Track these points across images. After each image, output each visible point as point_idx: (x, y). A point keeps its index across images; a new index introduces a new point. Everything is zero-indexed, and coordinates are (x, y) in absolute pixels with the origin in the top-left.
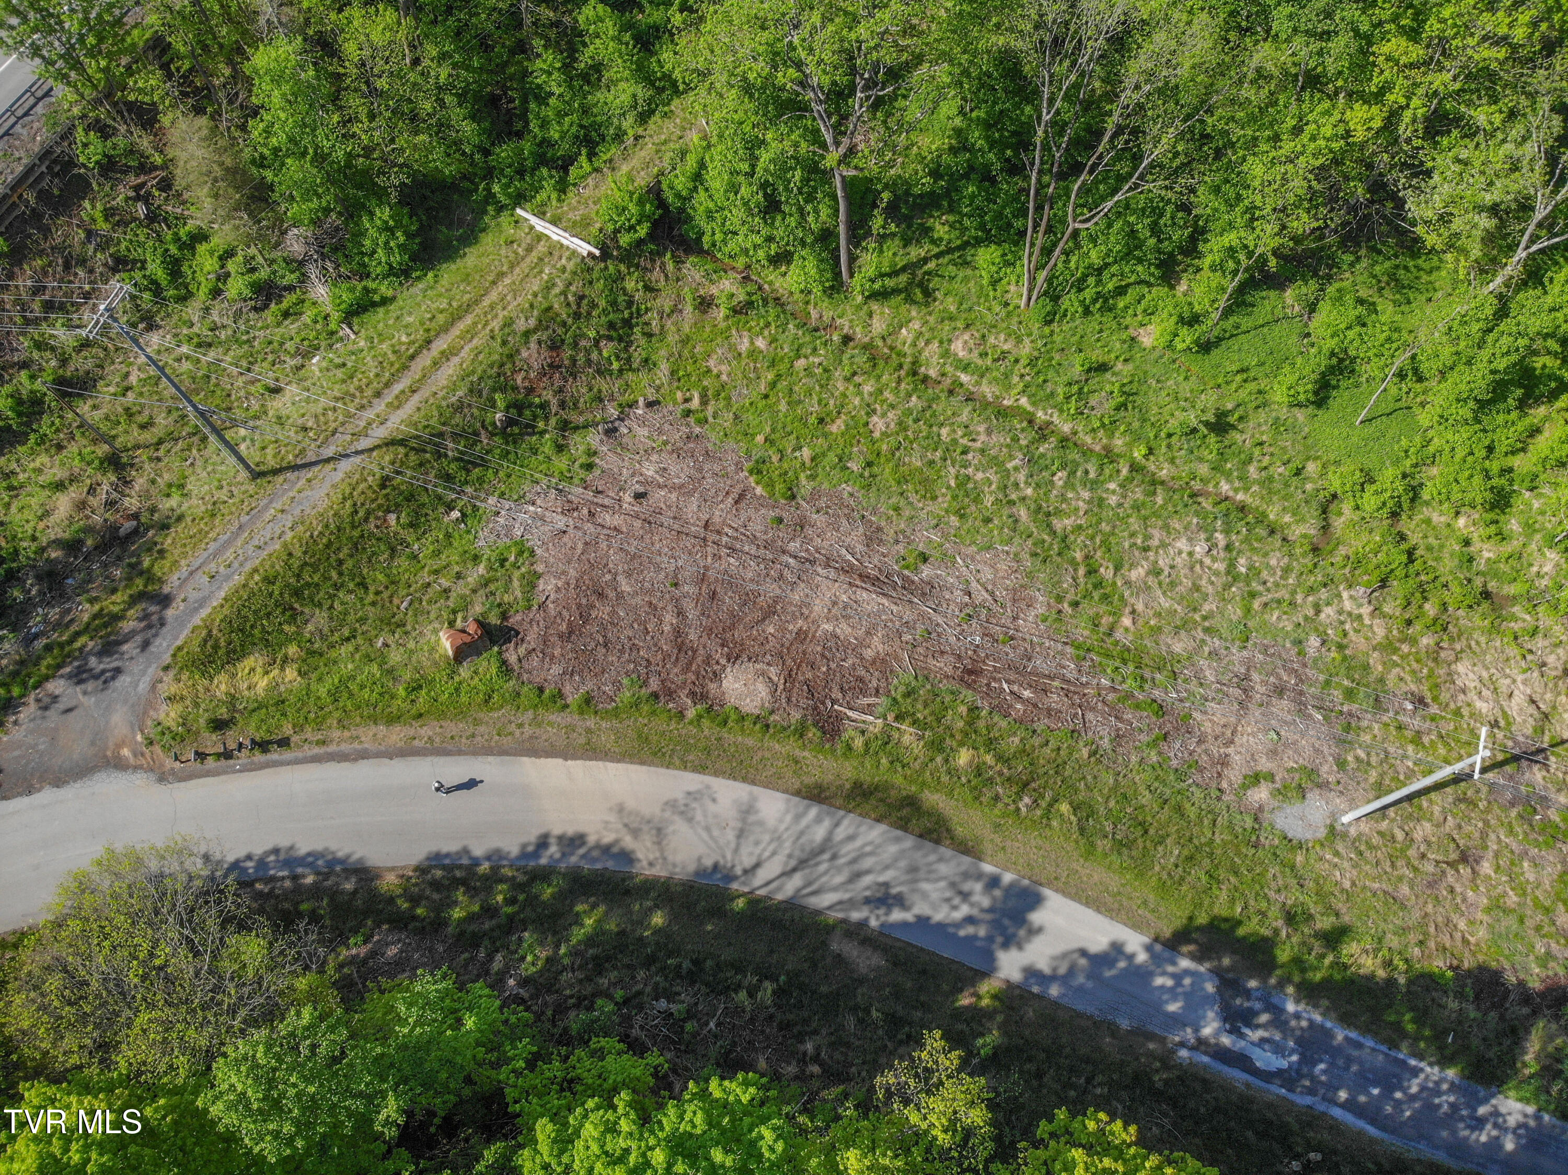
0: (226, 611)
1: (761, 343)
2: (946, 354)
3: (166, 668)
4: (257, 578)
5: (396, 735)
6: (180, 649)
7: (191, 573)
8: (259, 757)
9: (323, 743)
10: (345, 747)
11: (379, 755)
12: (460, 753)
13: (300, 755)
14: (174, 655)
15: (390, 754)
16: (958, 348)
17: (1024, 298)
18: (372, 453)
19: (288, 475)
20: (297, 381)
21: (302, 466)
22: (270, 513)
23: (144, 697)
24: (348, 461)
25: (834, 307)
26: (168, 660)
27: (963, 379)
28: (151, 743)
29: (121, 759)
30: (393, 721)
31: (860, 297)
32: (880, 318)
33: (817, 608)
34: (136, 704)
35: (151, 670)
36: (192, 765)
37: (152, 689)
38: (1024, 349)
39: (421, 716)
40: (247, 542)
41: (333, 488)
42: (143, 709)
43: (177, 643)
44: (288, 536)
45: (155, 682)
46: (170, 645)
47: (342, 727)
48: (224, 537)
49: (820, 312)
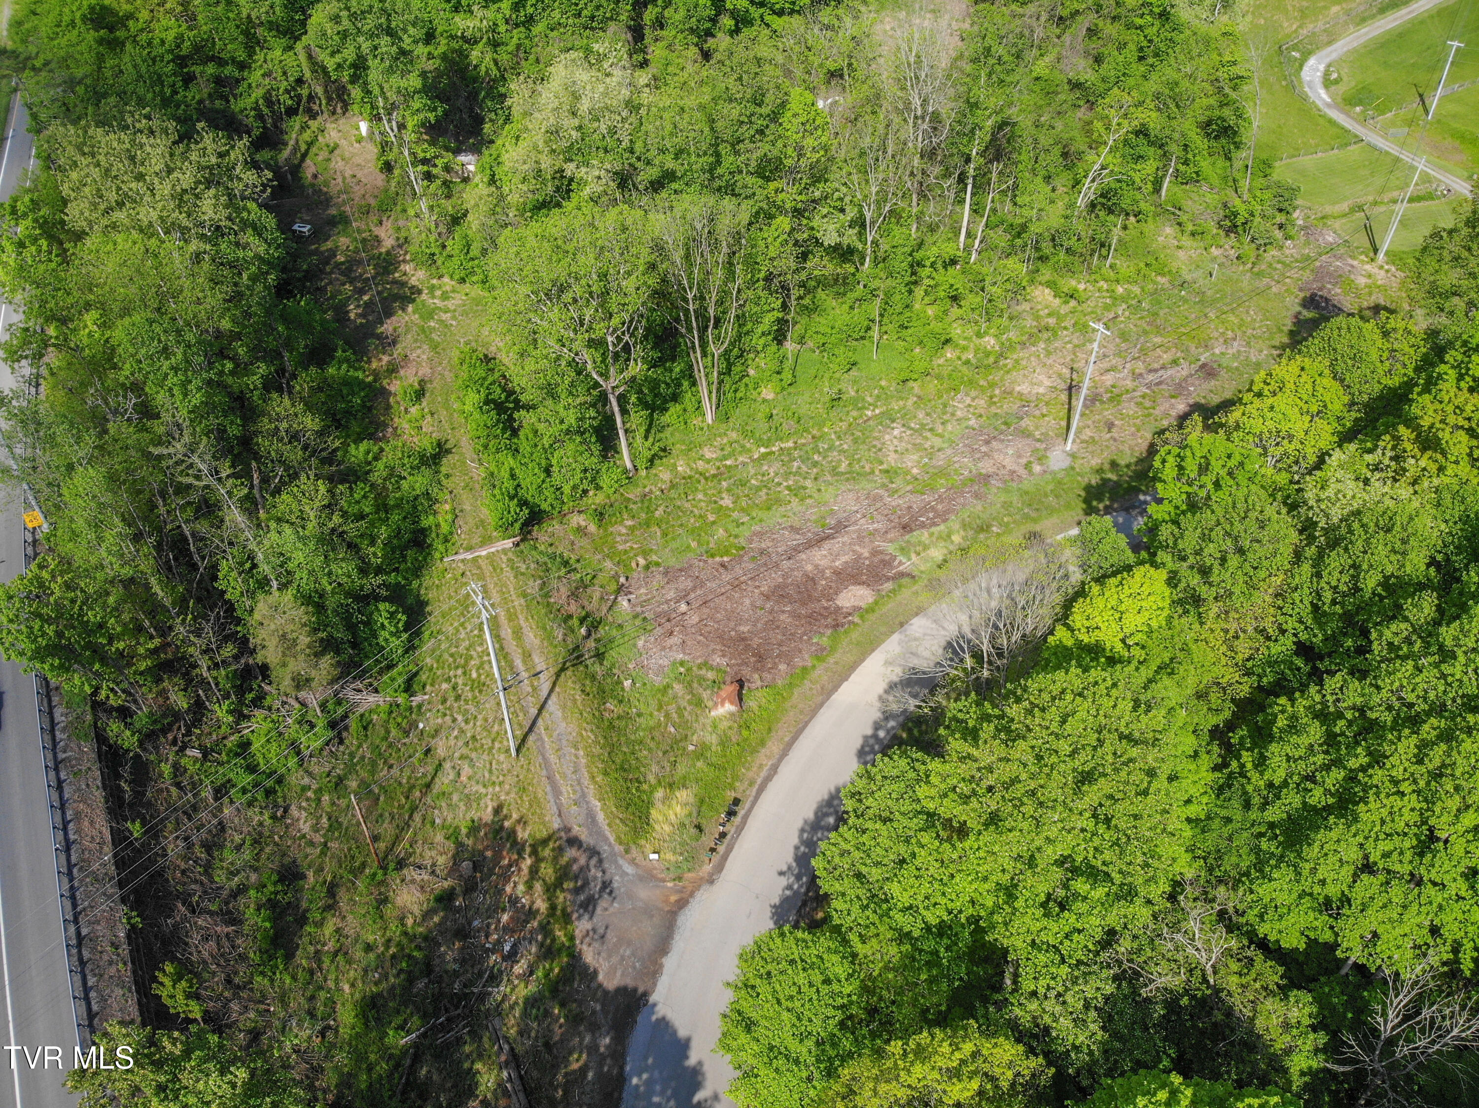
0: (611, 803)
1: (629, 523)
2: (708, 461)
3: (627, 851)
4: (599, 779)
5: (774, 747)
6: (618, 838)
7: (560, 815)
8: (737, 820)
9: (752, 783)
10: (763, 774)
11: (780, 760)
12: (806, 724)
13: (751, 799)
14: (621, 843)
15: (784, 754)
16: (708, 455)
17: (709, 418)
18: (557, 689)
19: (531, 738)
20: (433, 737)
21: (531, 729)
22: (553, 758)
23: (640, 872)
24: (552, 705)
25: (637, 485)
26: (622, 848)
27: (728, 463)
28: (680, 878)
29: (678, 901)
30: (762, 743)
31: (643, 473)
32: (663, 473)
33: (823, 563)
34: (641, 879)
35: (621, 861)
36: (716, 858)
37: (637, 865)
38: (734, 435)
39: (770, 730)
40: (564, 776)
41: (565, 718)
42: (648, 876)
43: (612, 839)
44: (581, 753)
45: (633, 862)
46: (610, 845)
47: (748, 769)
48: (548, 789)
49: (633, 493)
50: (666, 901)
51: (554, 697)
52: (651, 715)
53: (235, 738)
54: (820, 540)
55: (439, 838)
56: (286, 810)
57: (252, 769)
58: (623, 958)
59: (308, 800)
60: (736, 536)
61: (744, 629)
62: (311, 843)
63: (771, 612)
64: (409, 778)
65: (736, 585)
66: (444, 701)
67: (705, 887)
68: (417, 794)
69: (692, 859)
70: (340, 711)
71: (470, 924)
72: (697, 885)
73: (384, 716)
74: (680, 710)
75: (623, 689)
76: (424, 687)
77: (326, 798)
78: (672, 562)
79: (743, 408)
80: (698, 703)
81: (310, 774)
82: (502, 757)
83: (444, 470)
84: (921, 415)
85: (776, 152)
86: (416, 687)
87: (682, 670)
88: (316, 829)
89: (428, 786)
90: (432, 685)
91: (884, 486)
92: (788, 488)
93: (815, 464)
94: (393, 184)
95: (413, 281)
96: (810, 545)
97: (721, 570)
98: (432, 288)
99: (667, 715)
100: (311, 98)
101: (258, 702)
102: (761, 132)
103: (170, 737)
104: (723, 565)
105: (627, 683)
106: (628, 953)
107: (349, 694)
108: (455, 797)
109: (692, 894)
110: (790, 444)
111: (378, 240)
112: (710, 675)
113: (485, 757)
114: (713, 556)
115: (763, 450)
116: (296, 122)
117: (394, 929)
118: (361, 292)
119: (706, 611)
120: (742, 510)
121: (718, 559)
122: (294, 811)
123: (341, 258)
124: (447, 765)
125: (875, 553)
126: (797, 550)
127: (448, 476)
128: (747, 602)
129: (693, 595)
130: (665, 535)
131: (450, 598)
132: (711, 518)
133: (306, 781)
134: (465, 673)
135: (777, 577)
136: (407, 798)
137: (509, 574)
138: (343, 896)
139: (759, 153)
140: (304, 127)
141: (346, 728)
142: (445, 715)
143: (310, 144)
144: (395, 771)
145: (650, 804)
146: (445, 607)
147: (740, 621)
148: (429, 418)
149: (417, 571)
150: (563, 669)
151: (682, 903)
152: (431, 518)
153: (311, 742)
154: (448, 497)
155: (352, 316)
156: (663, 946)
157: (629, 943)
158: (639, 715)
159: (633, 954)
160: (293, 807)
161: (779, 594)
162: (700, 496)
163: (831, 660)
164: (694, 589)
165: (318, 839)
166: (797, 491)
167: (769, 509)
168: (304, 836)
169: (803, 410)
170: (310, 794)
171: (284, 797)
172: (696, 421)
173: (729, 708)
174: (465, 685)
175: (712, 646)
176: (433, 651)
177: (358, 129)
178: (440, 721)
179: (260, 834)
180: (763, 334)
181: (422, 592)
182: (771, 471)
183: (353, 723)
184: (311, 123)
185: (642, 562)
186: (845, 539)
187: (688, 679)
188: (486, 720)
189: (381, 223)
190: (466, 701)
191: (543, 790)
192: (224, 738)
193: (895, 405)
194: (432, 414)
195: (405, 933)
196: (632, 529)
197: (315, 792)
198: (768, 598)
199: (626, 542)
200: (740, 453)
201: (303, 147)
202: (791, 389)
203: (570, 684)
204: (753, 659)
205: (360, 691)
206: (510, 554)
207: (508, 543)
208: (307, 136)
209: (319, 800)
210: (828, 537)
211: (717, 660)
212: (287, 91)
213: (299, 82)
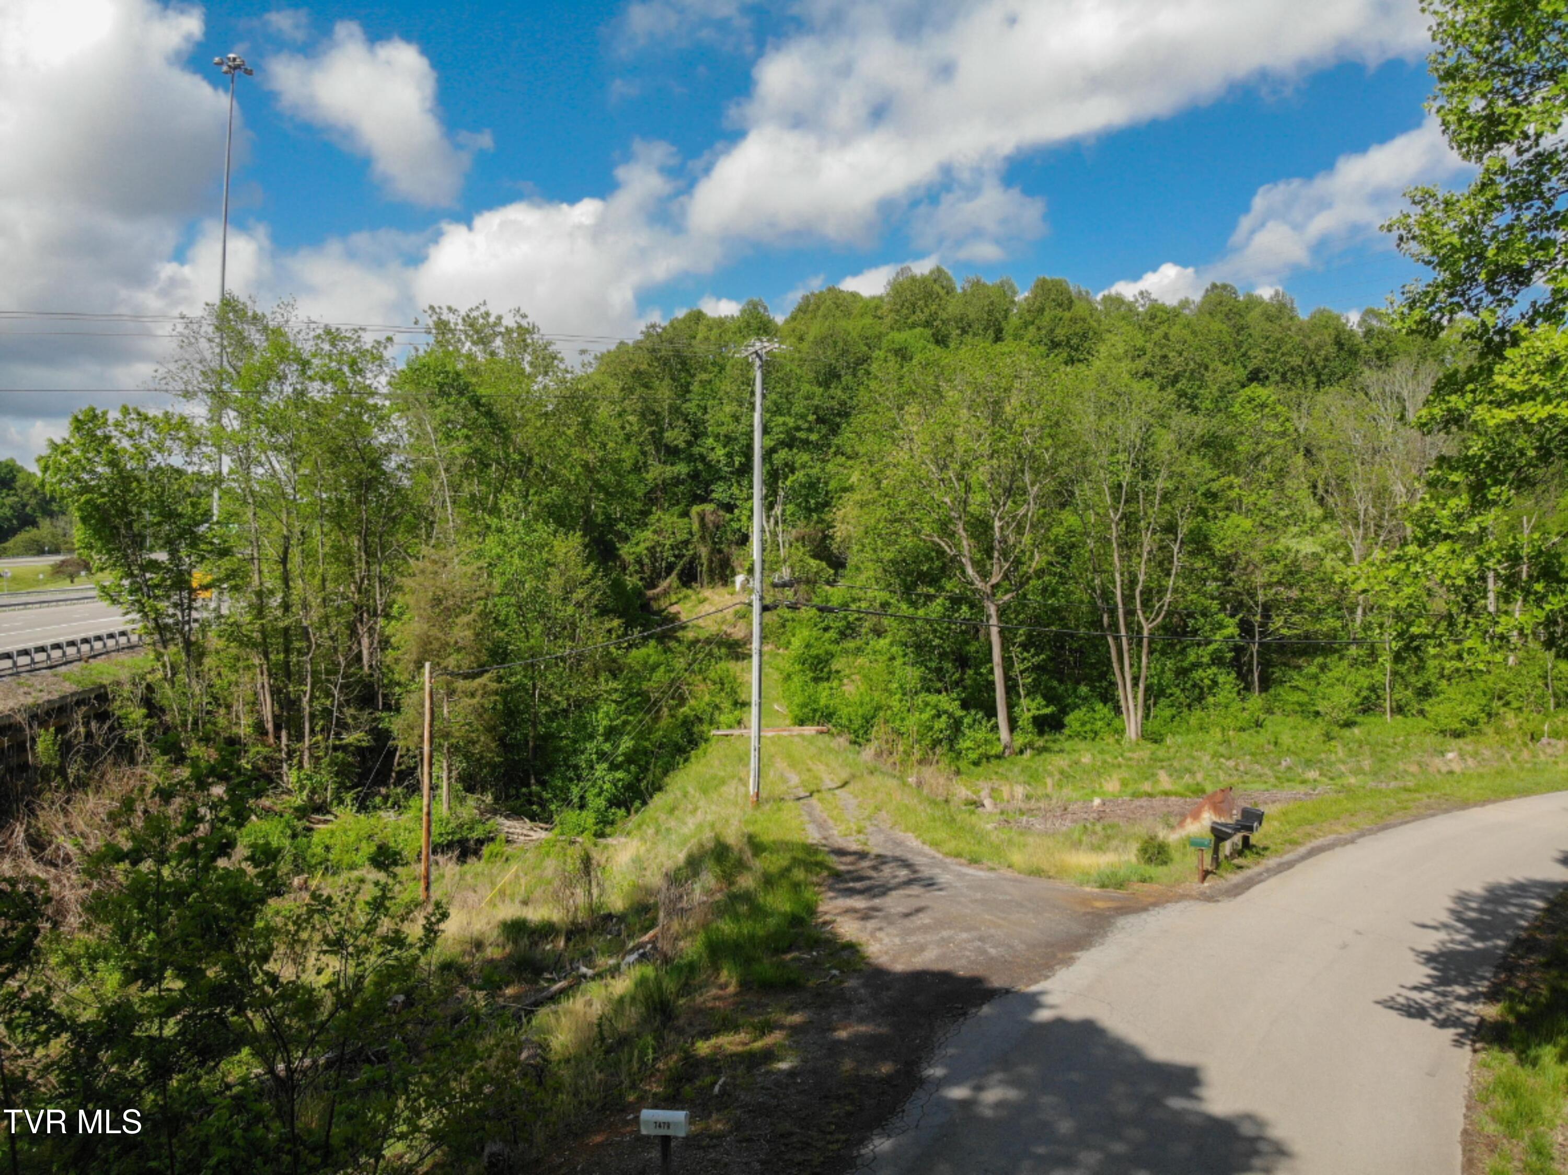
3: (974, 862)
8: (1270, 861)
17: (1132, 734)
19: (792, 804)
21: (794, 800)
24: (837, 791)
28: (1118, 886)
29: (1116, 907)
31: (1025, 756)
35: (954, 869)
36: (1217, 882)
38: (1173, 749)
40: (844, 820)
43: (938, 854)
48: (810, 826)
49: (1007, 768)
51: (844, 789)
60: (1191, 788)
67: (1195, 903)
70: (479, 832)
72: (1171, 899)
92: (1276, 777)
100: (694, 559)
107: (505, 823)
109: (1156, 905)
137: (800, 743)
141: (477, 854)
151: (1128, 910)
156: (1073, 942)
166: (1294, 779)
173: (1213, 819)
180: (1213, 658)
183: (491, 852)
200: (1186, 758)
201: (674, 599)
202: (1259, 730)
205: (521, 826)
206: (808, 737)
207: (809, 731)
208: (680, 595)
212: (672, 548)
213: (686, 543)
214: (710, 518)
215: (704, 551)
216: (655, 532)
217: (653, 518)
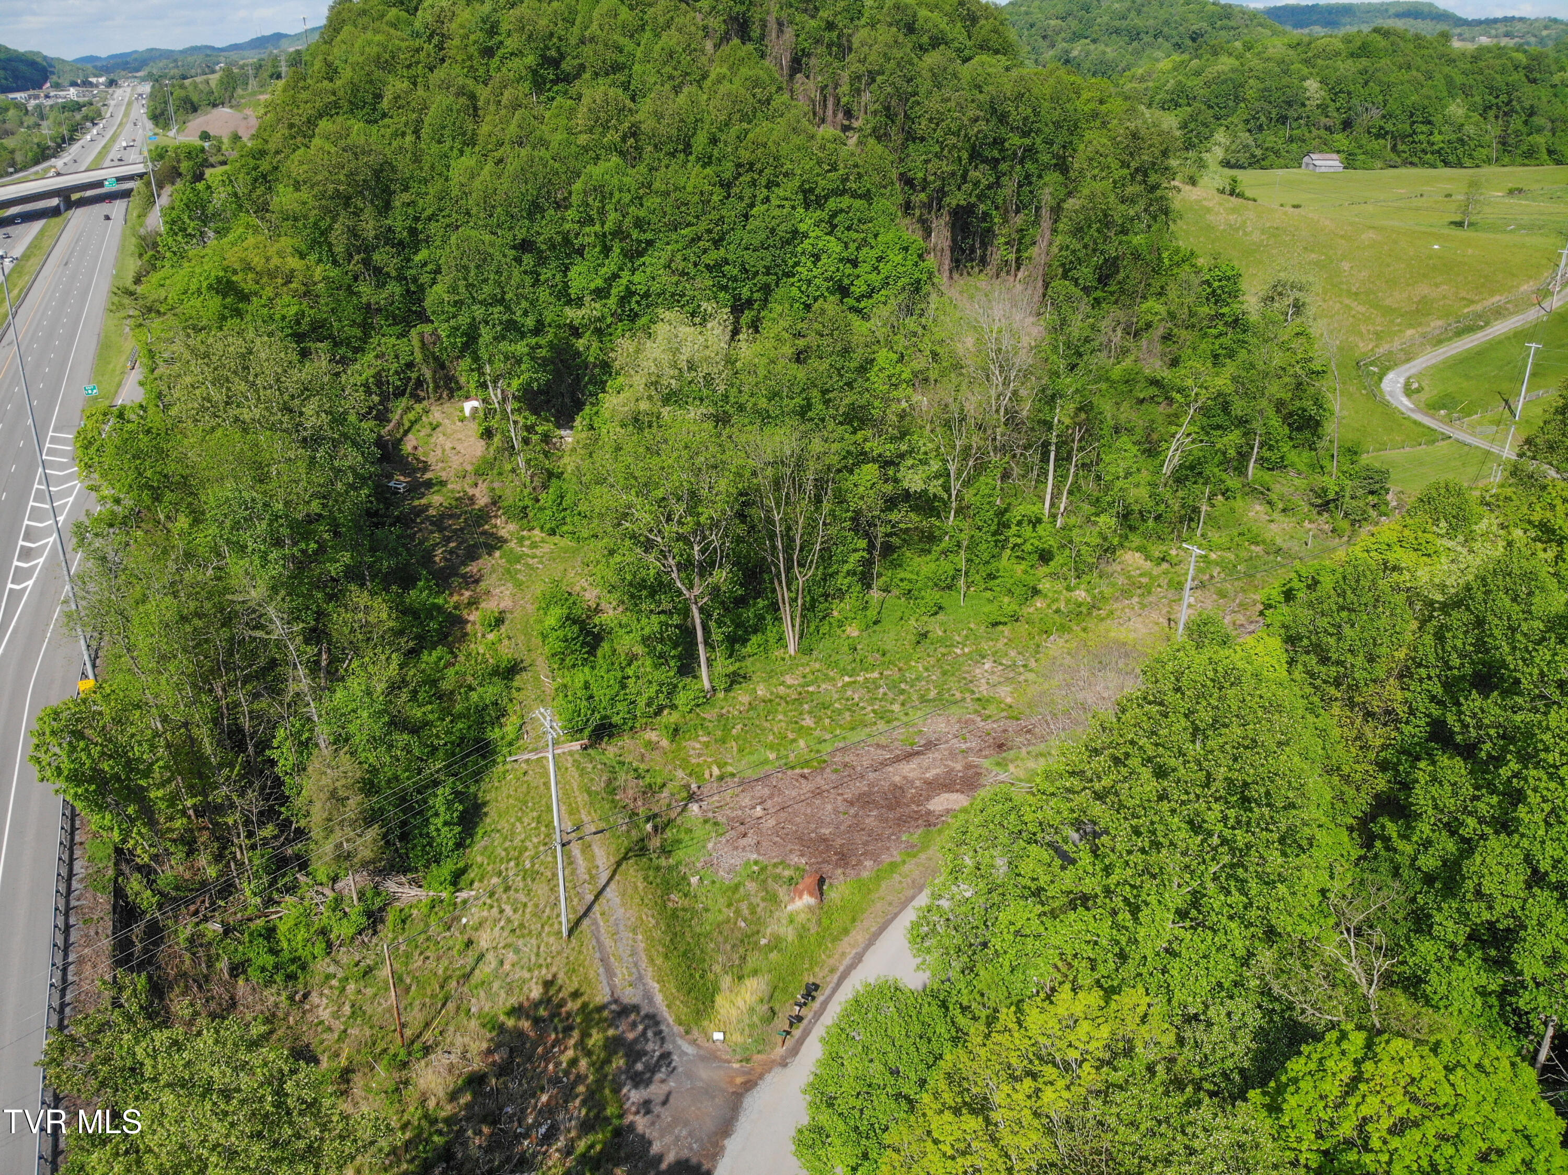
0: (670, 985)
1: (705, 739)
2: (789, 687)
3: (687, 1032)
4: (659, 961)
5: (858, 936)
6: (679, 1019)
7: (611, 989)
8: (816, 1005)
9: (832, 970)
10: (847, 961)
11: (866, 948)
12: (896, 915)
13: (832, 985)
14: (681, 1024)
15: (870, 943)
16: (790, 682)
17: (791, 650)
18: (617, 877)
19: (586, 923)
20: (477, 930)
21: (586, 914)
22: (608, 942)
23: (702, 1052)
24: (609, 891)
25: (713, 706)
26: (682, 1029)
27: (811, 689)
28: (748, 1060)
29: (745, 1083)
30: (846, 931)
31: (721, 695)
32: (742, 695)
33: (911, 775)
34: (703, 1059)
35: (680, 1042)
36: (790, 1042)
37: (699, 1046)
38: (817, 666)
39: (854, 920)
40: (620, 959)
41: (623, 905)
42: (711, 1057)
43: (671, 1021)
44: (640, 937)
45: (694, 1042)
46: (668, 1025)
47: (829, 957)
48: (601, 970)
49: (709, 714)
50: (732, 1082)
51: (613, 885)
52: (720, 911)
53: (260, 922)
54: (909, 756)
55: (474, 1024)
56: (306, 996)
57: (274, 952)
58: (678, 1138)
59: (331, 988)
60: (818, 751)
61: (826, 831)
62: (330, 1029)
63: (856, 816)
64: (446, 969)
65: (818, 793)
66: (492, 894)
67: (777, 1070)
68: (454, 983)
69: (763, 1042)
70: (378, 902)
71: (501, 1109)
72: (768, 1067)
73: (425, 910)
74: (753, 909)
75: (689, 884)
76: (472, 883)
77: (351, 987)
78: (750, 774)
79: (827, 643)
80: (773, 899)
81: (336, 962)
82: (552, 940)
83: (515, 684)
84: (1013, 654)
85: (863, 402)
86: (462, 884)
87: (756, 868)
88: (336, 1015)
89: (467, 976)
90: (481, 881)
91: (976, 712)
92: (874, 711)
93: (902, 692)
94: (492, 450)
95: (503, 533)
96: (897, 760)
97: (803, 781)
98: (521, 540)
99: (738, 912)
100: (420, 383)
101: (292, 889)
102: (849, 384)
103: (192, 908)
104: (803, 776)
105: (694, 880)
106: (684, 1133)
107: (391, 886)
108: (496, 985)
109: (761, 1077)
110: (876, 675)
111: (472, 499)
112: (787, 873)
113: (534, 941)
114: (792, 768)
115: (847, 679)
116: (403, 402)
117: (413, 1113)
118: (448, 540)
119: (783, 815)
120: (824, 729)
121: (798, 771)
122: (314, 998)
123: (432, 512)
124: (490, 957)
125: (968, 766)
126: (884, 764)
127: (519, 690)
128: (829, 807)
129: (769, 802)
130: (741, 750)
131: (509, 796)
132: (791, 736)
133: (332, 969)
134: (517, 865)
135: (861, 786)
136: (442, 987)
137: (574, 772)
138: (358, 1080)
139: (847, 401)
140: (408, 409)
141: (382, 921)
142: (492, 907)
143: (413, 423)
144: (431, 964)
145: (716, 990)
146: (503, 806)
147: (821, 823)
148: (506, 642)
149: (478, 776)
150: (625, 858)
151: (750, 1085)
152: (497, 730)
153: (343, 930)
154: (518, 708)
155: (437, 559)
156: (726, 1128)
157: (686, 1124)
158: (707, 910)
159: (690, 1134)
160: (314, 994)
161: (864, 801)
162: (780, 717)
163: (923, 856)
164: (771, 797)
165: (338, 1026)
166: (884, 715)
167: (853, 729)
168: (322, 1022)
169: (889, 645)
170: (334, 982)
171: (306, 985)
172: (779, 653)
173: (808, 900)
174: (516, 875)
175: (790, 847)
176: (485, 848)
177: (462, 411)
178: (485, 914)
179: (274, 1015)
180: (848, 573)
181: (480, 794)
182: (856, 697)
183: (391, 917)
184: (416, 406)
185: (716, 771)
186: (936, 755)
187: (761, 875)
188: (537, 906)
189: (476, 485)
190: (517, 891)
191: (596, 970)
192: (250, 920)
193: (985, 646)
194: (509, 638)
195: (426, 1116)
196: (706, 745)
197: (340, 981)
198: (851, 803)
199: (699, 755)
200: (824, 681)
201: (407, 425)
202: (876, 628)
203: (632, 872)
204: (835, 858)
205: (401, 884)
206: (577, 756)
207: (576, 746)
208: (411, 416)
209: (344, 989)
210: (918, 753)
211: (795, 859)
212: (397, 373)
213: (410, 365)
214: (428, 339)
215: (428, 374)
216: (377, 357)
217: (374, 341)
